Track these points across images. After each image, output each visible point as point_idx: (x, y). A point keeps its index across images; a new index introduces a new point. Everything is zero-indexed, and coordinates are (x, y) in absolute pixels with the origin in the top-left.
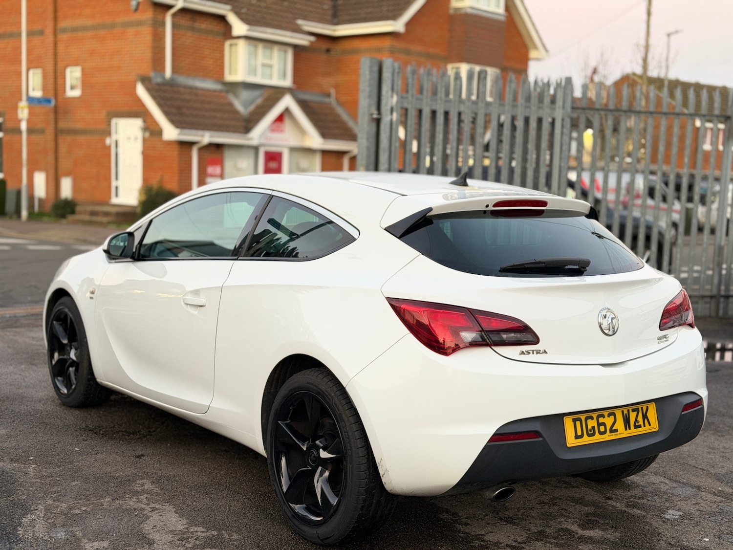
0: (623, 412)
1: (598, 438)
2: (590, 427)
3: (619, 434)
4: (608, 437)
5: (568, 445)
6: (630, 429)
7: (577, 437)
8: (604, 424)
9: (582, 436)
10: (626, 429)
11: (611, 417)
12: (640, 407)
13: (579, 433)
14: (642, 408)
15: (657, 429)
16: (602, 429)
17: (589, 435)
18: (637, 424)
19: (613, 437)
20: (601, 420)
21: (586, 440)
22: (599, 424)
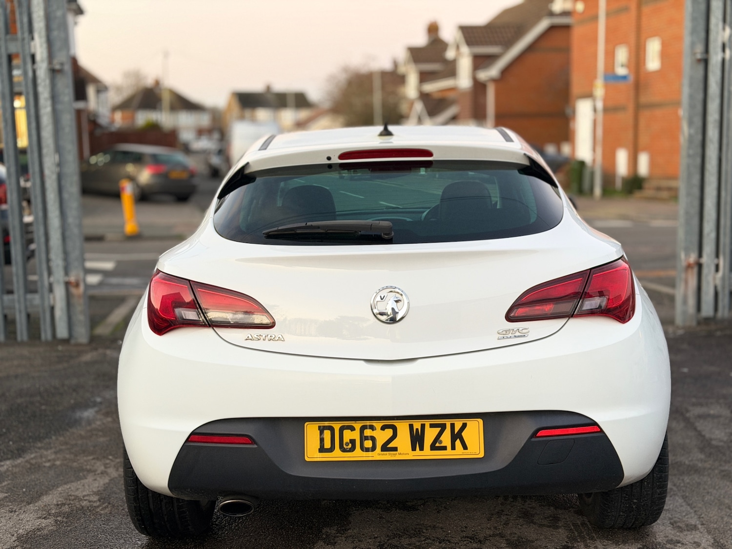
0: (411, 426)
1: (358, 455)
2: (346, 439)
3: (400, 454)
4: (377, 455)
5: (307, 459)
6: (422, 449)
7: (322, 449)
8: (373, 439)
9: (332, 449)
10: (414, 449)
11: (386, 430)
12: (448, 423)
13: (327, 445)
14: (453, 426)
15: (482, 455)
16: (368, 444)
17: (343, 450)
18: (437, 445)
19: (388, 456)
20: (368, 432)
21: (337, 455)
22: (363, 438)
